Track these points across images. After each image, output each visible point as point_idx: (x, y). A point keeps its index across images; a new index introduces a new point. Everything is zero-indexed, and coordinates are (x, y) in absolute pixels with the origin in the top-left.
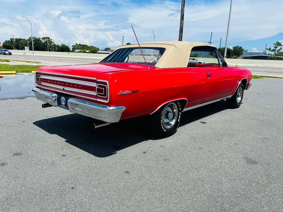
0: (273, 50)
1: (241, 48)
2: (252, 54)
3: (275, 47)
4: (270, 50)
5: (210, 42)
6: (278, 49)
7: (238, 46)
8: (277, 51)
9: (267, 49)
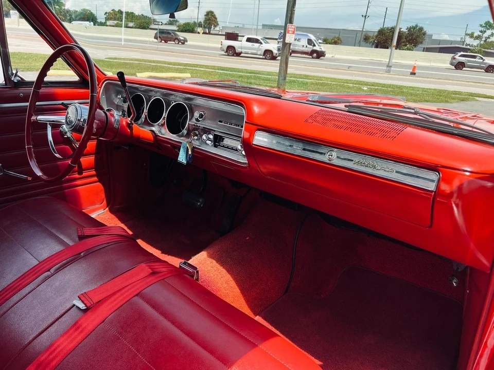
0: (478, 38)
1: (421, 29)
2: (439, 42)
3: (481, 32)
4: (471, 36)
5: (365, 16)
6: (486, 35)
7: (417, 26)
8: (484, 39)
9: (467, 34)
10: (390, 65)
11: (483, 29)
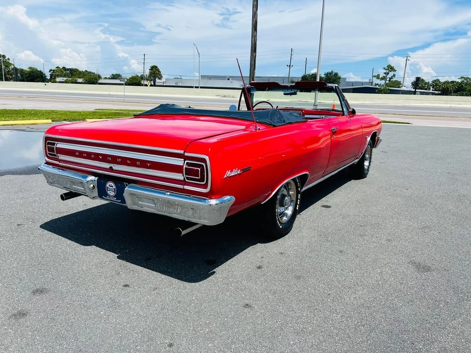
0: (383, 78)
1: (336, 74)
2: (353, 83)
3: (385, 73)
4: (378, 77)
5: (290, 66)
6: (389, 76)
7: (332, 72)
8: (388, 79)
9: (374, 76)
10: (316, 104)
11: (386, 71)
